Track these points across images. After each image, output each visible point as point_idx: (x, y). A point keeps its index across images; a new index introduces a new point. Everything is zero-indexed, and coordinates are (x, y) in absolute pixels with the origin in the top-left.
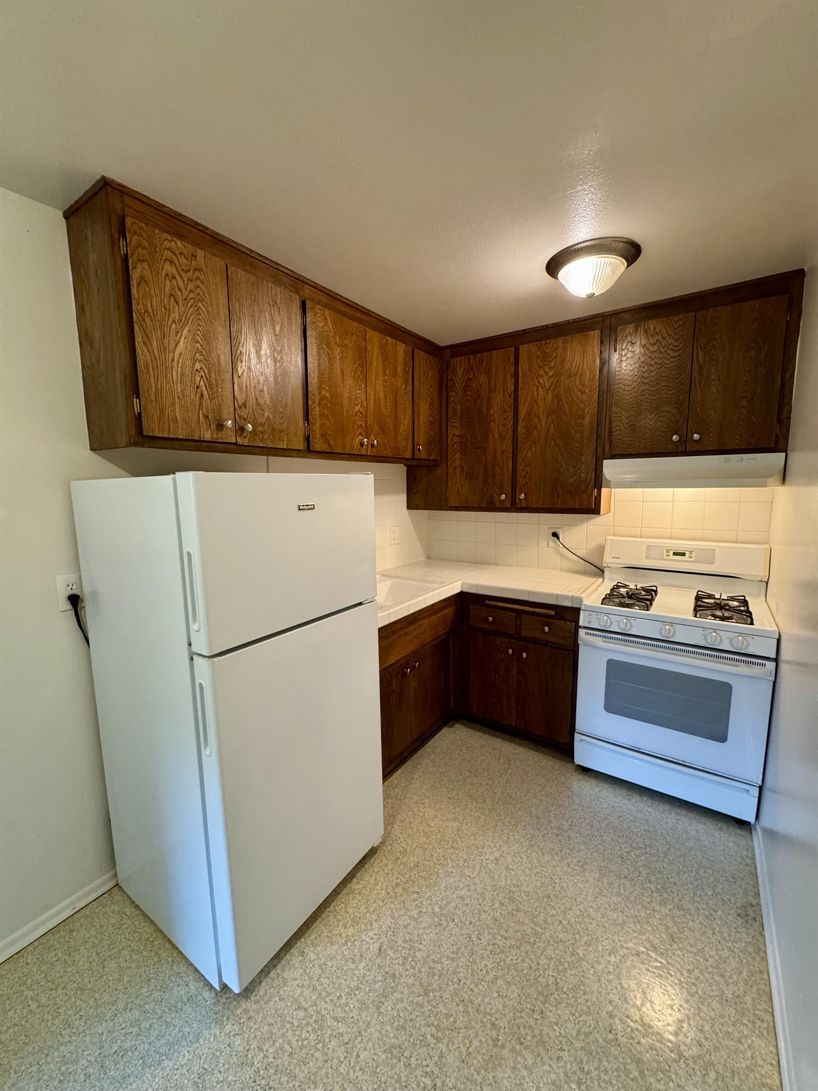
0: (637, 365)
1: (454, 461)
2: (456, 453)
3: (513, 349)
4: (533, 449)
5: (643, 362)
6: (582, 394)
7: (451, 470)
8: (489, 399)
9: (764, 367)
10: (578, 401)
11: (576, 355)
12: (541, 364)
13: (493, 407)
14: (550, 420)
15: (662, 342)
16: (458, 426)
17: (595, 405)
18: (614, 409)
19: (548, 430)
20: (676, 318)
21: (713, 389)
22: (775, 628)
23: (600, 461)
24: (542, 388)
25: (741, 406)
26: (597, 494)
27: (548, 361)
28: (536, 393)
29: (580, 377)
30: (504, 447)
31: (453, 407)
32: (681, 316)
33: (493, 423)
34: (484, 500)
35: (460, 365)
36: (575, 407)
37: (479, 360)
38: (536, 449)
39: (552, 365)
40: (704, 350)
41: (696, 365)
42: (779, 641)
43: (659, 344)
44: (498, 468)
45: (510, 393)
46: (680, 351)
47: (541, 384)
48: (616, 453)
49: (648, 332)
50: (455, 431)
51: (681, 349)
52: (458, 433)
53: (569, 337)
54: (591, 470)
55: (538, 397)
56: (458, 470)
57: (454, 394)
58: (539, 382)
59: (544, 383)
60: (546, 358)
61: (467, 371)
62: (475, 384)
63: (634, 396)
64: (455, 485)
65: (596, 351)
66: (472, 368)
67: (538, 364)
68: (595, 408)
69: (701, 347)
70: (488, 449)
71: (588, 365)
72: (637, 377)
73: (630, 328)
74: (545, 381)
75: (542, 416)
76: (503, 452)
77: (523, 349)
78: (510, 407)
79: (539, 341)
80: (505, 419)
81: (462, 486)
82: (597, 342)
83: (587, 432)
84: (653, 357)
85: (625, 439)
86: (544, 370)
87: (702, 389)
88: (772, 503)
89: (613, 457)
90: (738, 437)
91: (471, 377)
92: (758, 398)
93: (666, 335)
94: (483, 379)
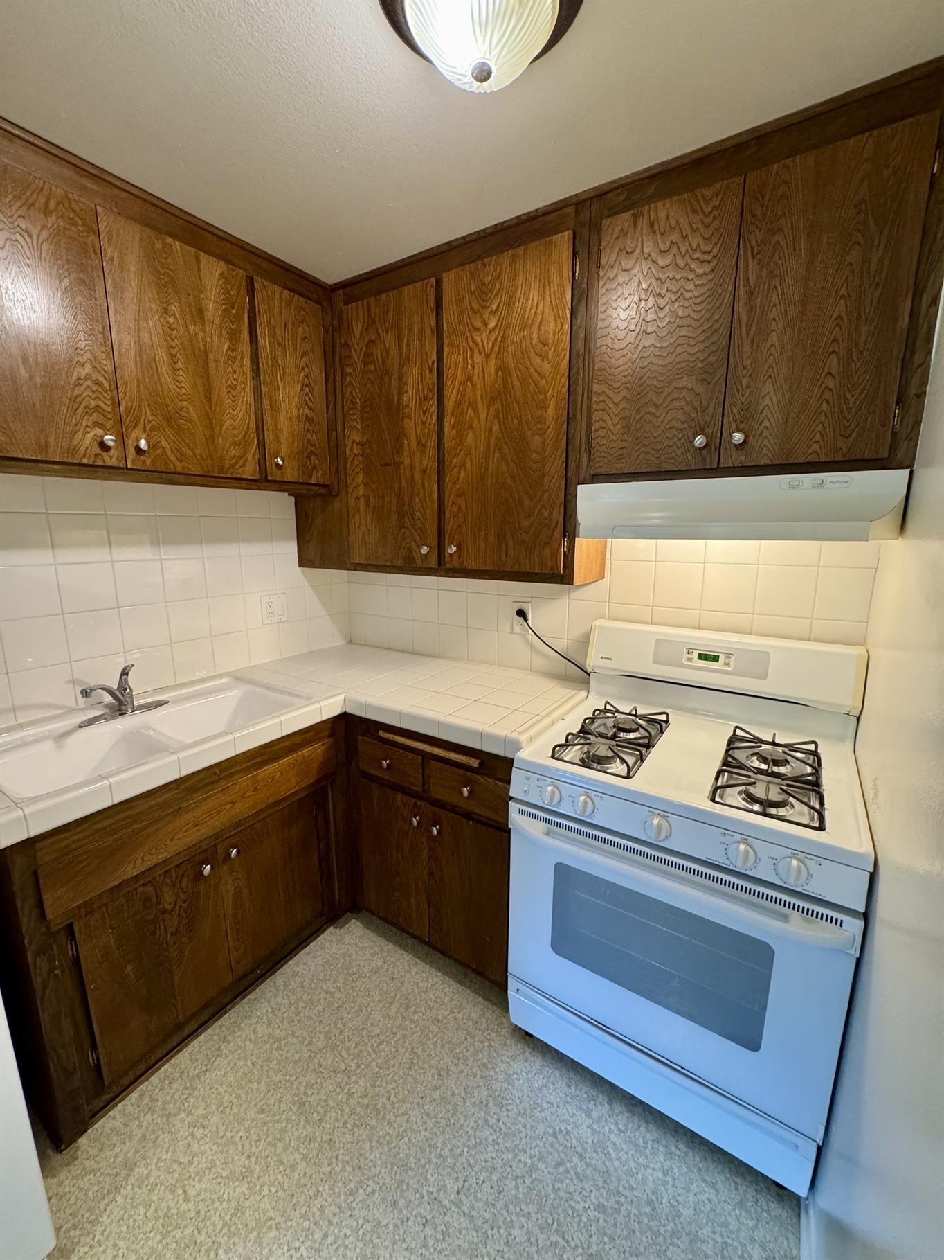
0: (636, 298)
1: (355, 487)
2: (358, 473)
3: (433, 280)
4: (468, 466)
5: (646, 290)
6: (543, 360)
7: (352, 503)
8: (400, 378)
9: (877, 285)
10: (536, 374)
11: (533, 285)
12: (476, 306)
13: (407, 392)
14: (492, 412)
15: (681, 246)
16: (359, 427)
17: (563, 380)
18: (596, 387)
19: (491, 430)
20: (708, 193)
21: (774, 338)
22: (867, 848)
23: (574, 488)
24: (480, 353)
25: (825, 371)
26: (569, 547)
27: (487, 301)
28: (470, 361)
29: (539, 328)
30: (425, 462)
31: (351, 393)
32: (718, 186)
33: (408, 420)
34: (400, 555)
35: (356, 315)
36: (532, 386)
37: (384, 305)
38: (472, 464)
39: (494, 307)
40: (758, 257)
41: (742, 290)
42: (873, 878)
43: (674, 250)
44: (417, 500)
45: (430, 364)
46: (715, 262)
47: (477, 344)
48: (599, 471)
49: (656, 227)
50: (354, 436)
51: (715, 257)
52: (358, 439)
53: (521, 250)
54: (558, 505)
55: (473, 368)
56: (362, 502)
57: (351, 371)
58: (474, 341)
59: (483, 343)
60: (483, 294)
61: (367, 329)
62: (379, 351)
63: (629, 360)
64: (359, 527)
65: (565, 274)
66: (374, 322)
67: (472, 308)
68: (564, 386)
69: (752, 249)
70: (402, 466)
71: (551, 302)
72: (637, 320)
73: (624, 219)
74: (486, 340)
75: (480, 405)
76: (425, 471)
77: (449, 278)
78: (431, 391)
79: (473, 262)
80: (424, 412)
81: (369, 530)
82: (566, 253)
83: (551, 432)
84: (663, 277)
85: (615, 445)
86: (481, 317)
87: (752, 342)
88: (876, 569)
89: (595, 479)
90: (818, 437)
91: (373, 337)
92: (861, 352)
93: (689, 231)
94: (390, 339)
